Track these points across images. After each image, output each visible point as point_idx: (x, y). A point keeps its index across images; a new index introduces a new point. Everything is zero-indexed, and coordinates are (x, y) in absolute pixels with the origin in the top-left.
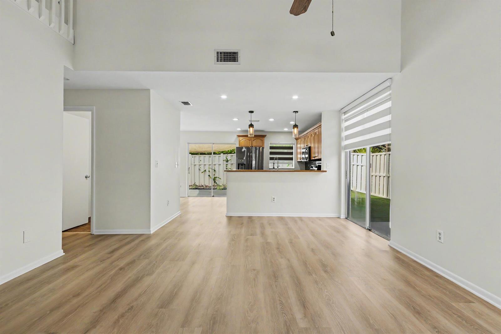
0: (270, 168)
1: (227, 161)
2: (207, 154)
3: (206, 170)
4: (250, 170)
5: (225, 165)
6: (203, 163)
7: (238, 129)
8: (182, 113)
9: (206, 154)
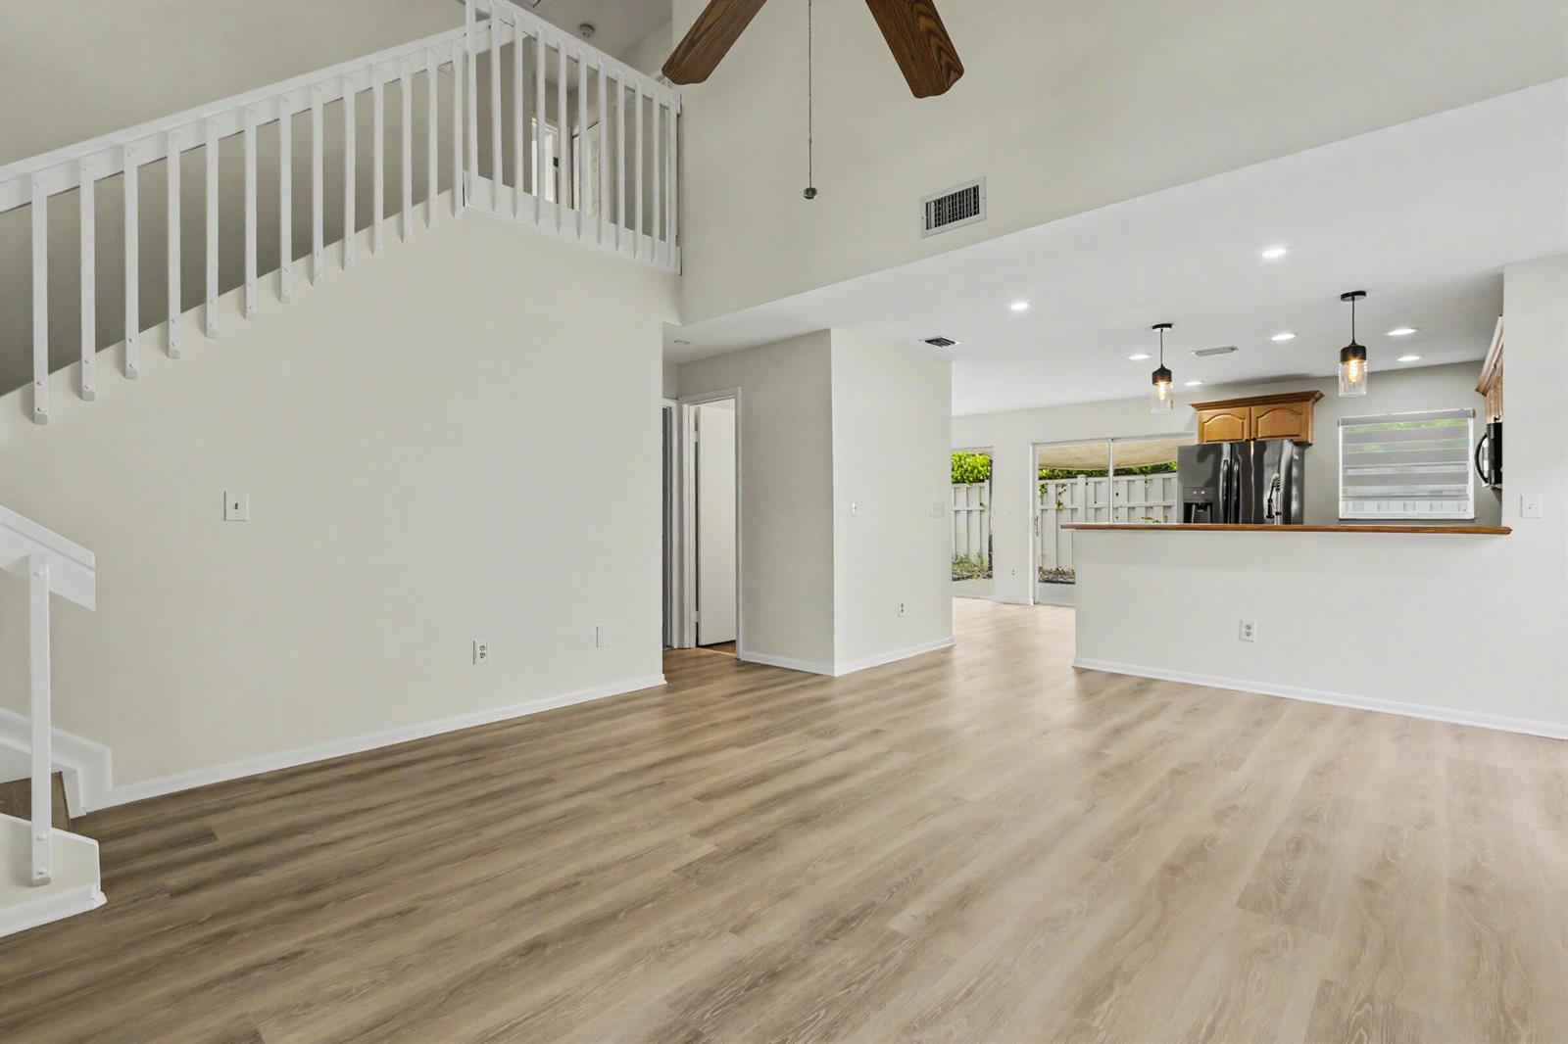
0: (1341, 517)
2: (1138, 471)
4: (1232, 525)
6: (1143, 502)
7: (1188, 384)
8: (954, 365)
9: (1135, 474)
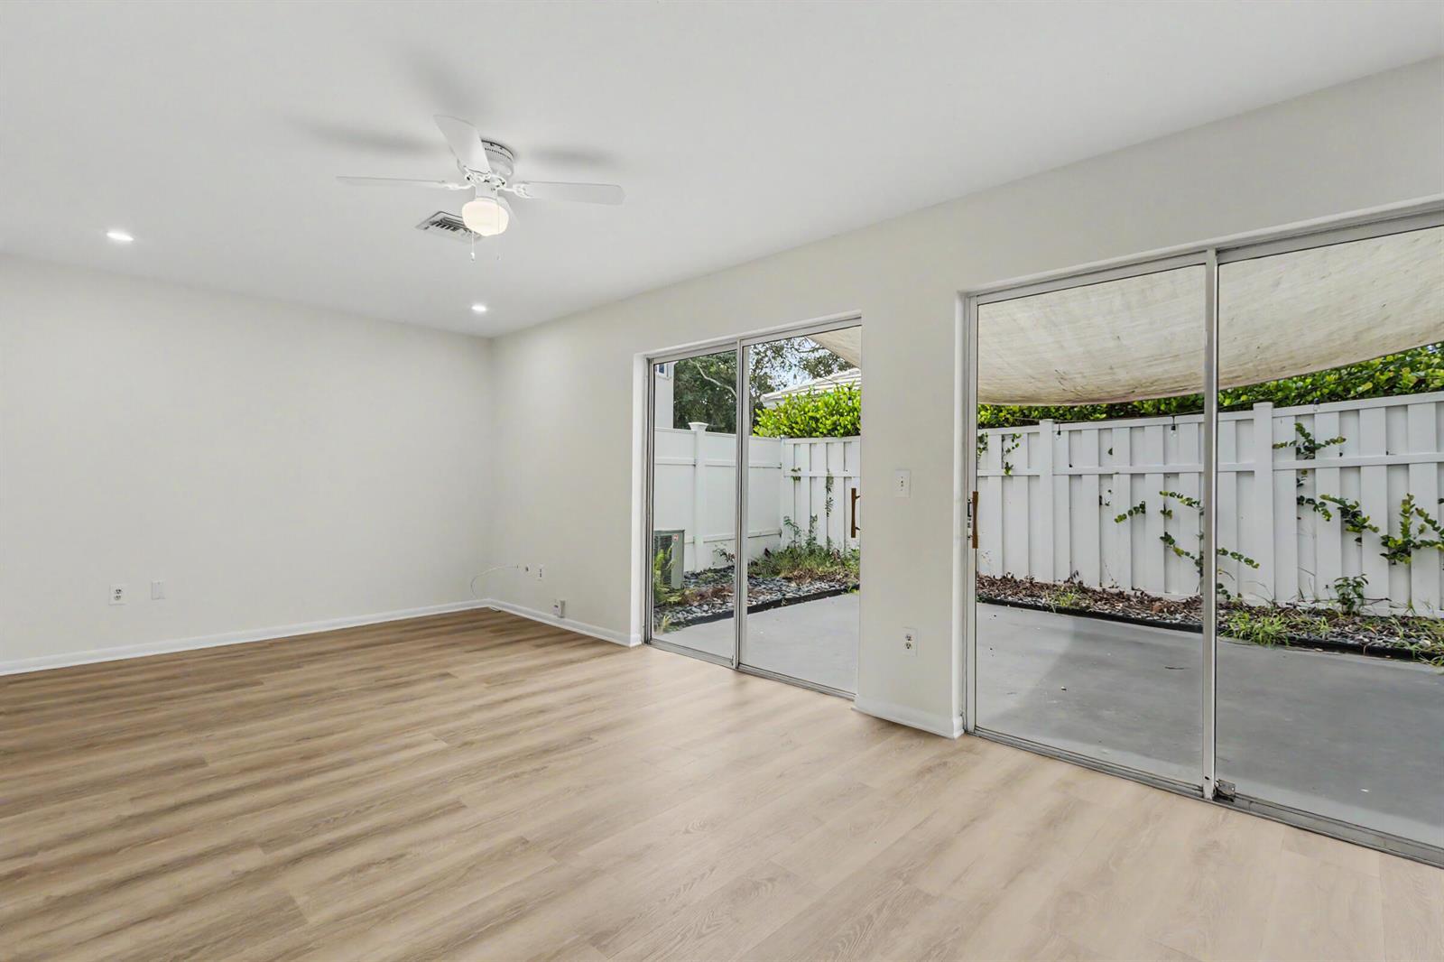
1: (1311, 449)
3: (1143, 506)
5: (1293, 476)
6: (1126, 466)
9: (1144, 413)
